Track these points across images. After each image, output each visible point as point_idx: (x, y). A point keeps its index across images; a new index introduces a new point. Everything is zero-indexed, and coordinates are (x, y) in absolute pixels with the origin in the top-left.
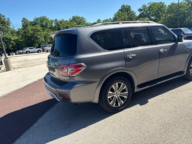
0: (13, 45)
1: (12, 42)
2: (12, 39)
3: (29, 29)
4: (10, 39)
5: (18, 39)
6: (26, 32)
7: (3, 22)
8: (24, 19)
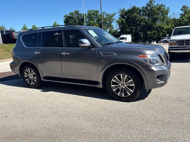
0: (164, 33)
1: (164, 31)
2: (165, 28)
3: (185, 17)
4: (163, 28)
5: (170, 28)
6: (181, 20)
7: (162, 12)
8: (184, 7)
